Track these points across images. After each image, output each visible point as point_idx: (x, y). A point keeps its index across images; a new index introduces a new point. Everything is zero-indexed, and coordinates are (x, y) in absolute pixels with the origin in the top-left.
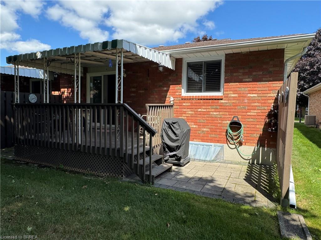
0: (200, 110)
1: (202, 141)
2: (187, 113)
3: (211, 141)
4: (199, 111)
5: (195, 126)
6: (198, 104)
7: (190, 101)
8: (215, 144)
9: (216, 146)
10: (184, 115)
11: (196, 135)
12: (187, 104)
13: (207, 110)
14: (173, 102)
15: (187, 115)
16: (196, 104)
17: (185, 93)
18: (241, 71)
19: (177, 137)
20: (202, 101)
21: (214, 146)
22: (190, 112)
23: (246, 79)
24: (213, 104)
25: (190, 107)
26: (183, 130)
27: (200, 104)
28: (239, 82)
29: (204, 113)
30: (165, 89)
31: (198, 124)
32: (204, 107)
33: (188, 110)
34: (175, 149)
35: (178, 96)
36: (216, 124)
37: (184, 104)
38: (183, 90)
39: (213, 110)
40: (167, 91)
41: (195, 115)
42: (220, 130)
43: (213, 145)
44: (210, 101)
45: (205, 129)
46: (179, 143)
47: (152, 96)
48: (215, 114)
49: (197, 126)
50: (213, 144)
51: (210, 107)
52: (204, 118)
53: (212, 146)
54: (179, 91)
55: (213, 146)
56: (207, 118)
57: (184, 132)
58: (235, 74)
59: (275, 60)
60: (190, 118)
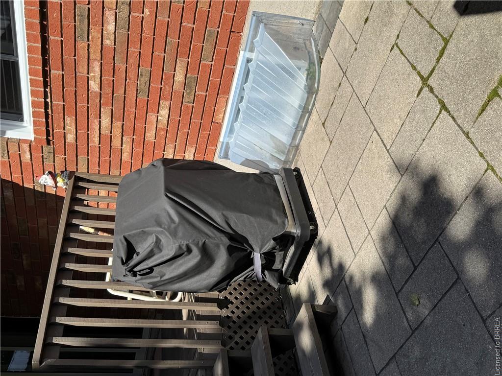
0: (94, 86)
1: (227, 92)
2: (105, 132)
3: (229, 57)
4: (98, 90)
5: (164, 112)
6: (70, 89)
7: (57, 116)
8: (243, 46)
9: (252, 43)
10: (116, 143)
11: (198, 109)
12: (70, 127)
13: (95, 55)
14: (59, 179)
15: (117, 132)
16: (70, 98)
17: (24, 124)
19: (189, 251)
20: (55, 73)
21: (252, 50)
22: (106, 122)
24: (69, 32)
25: (82, 119)
26: (165, 220)
27: (70, 80)
29: (109, 69)
31: (154, 96)
32: (82, 69)
33: (95, 126)
34: (242, 254)
35: (37, 155)
36: (161, 31)
37: (70, 138)
38: (11, 134)
39: (95, 33)
41: (118, 105)
42: (187, 15)
43: (248, 55)
44: (54, 38)
45: (179, 77)
46: (218, 246)
48: (111, 27)
49: (165, 104)
50: (242, 53)
51: (82, 45)
52: (132, 74)
53: (249, 61)
54: (13, 149)
55: (253, 56)
56: (131, 60)
57: (176, 218)
60: (129, 124)
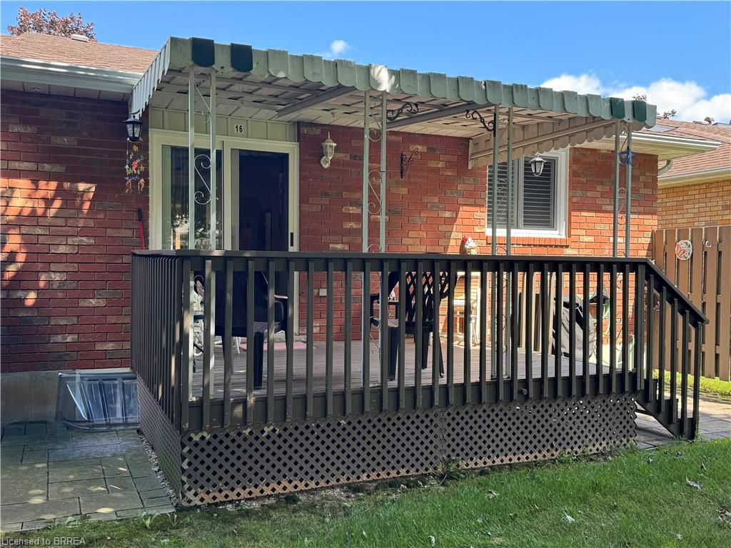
18: (599, 188)
23: (607, 207)
28: (596, 211)
30: (448, 214)
35: (479, 236)
40: (452, 221)
47: (412, 234)
54: (481, 222)
58: (589, 194)
59: (647, 174)
